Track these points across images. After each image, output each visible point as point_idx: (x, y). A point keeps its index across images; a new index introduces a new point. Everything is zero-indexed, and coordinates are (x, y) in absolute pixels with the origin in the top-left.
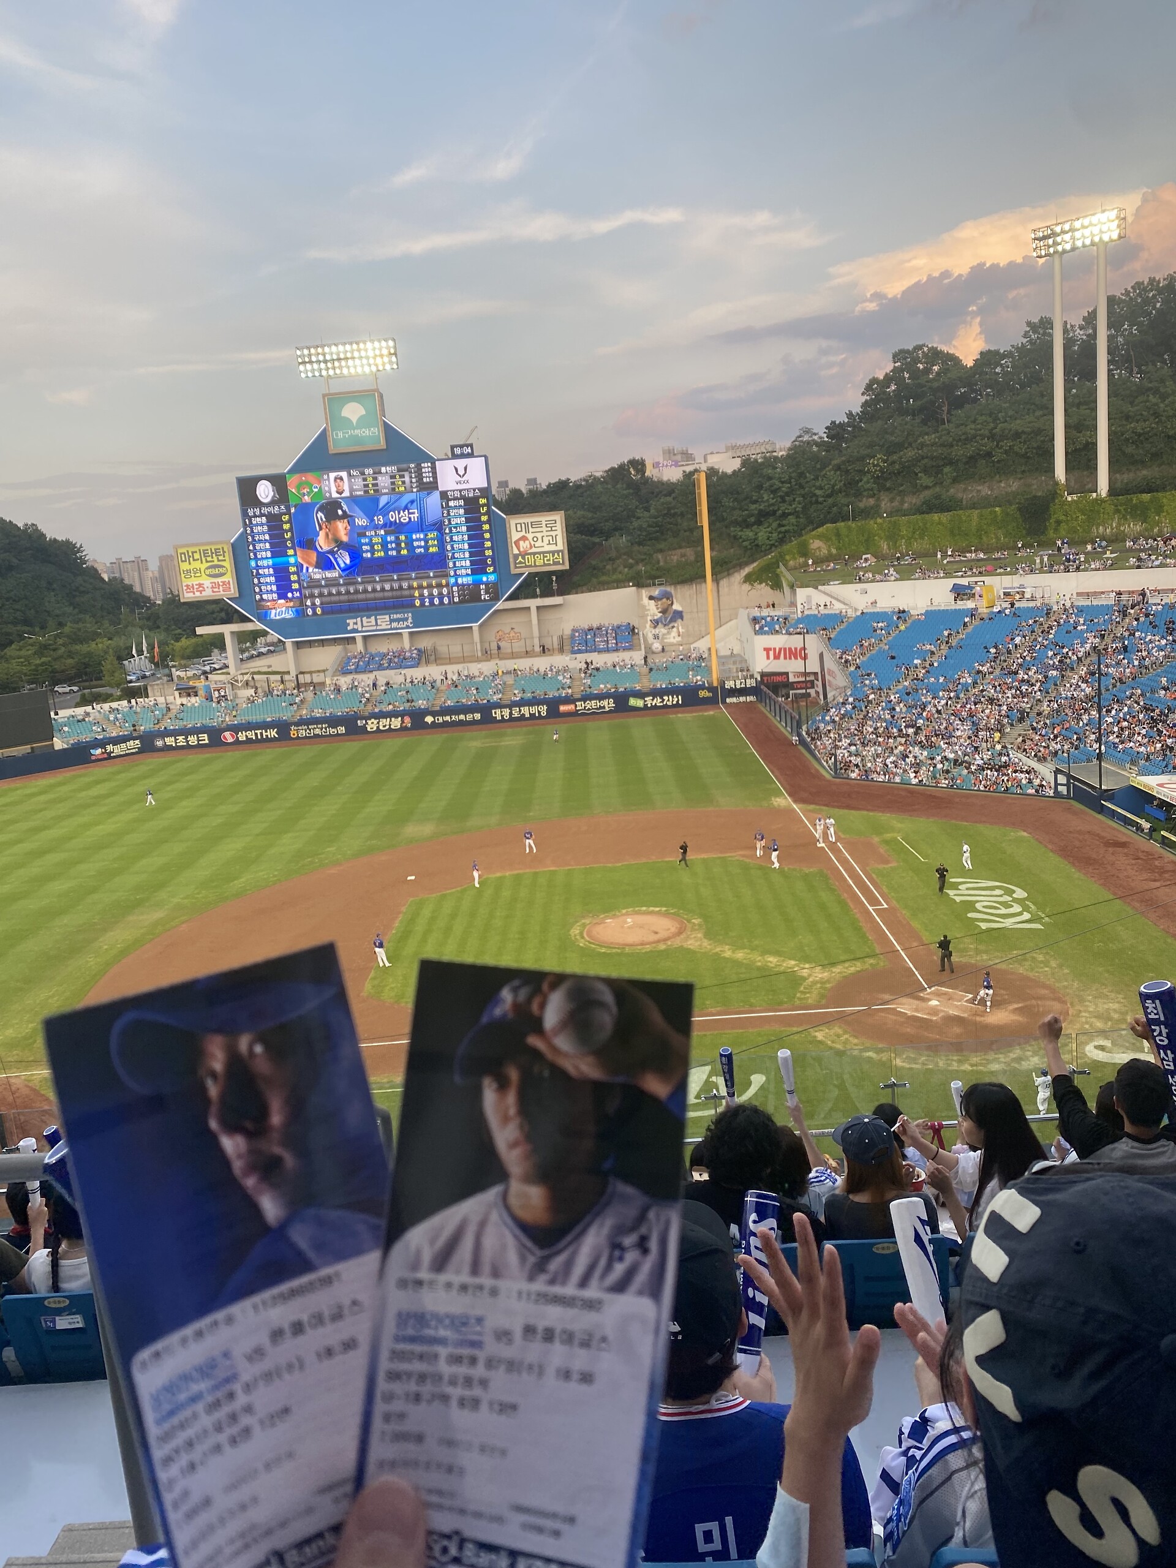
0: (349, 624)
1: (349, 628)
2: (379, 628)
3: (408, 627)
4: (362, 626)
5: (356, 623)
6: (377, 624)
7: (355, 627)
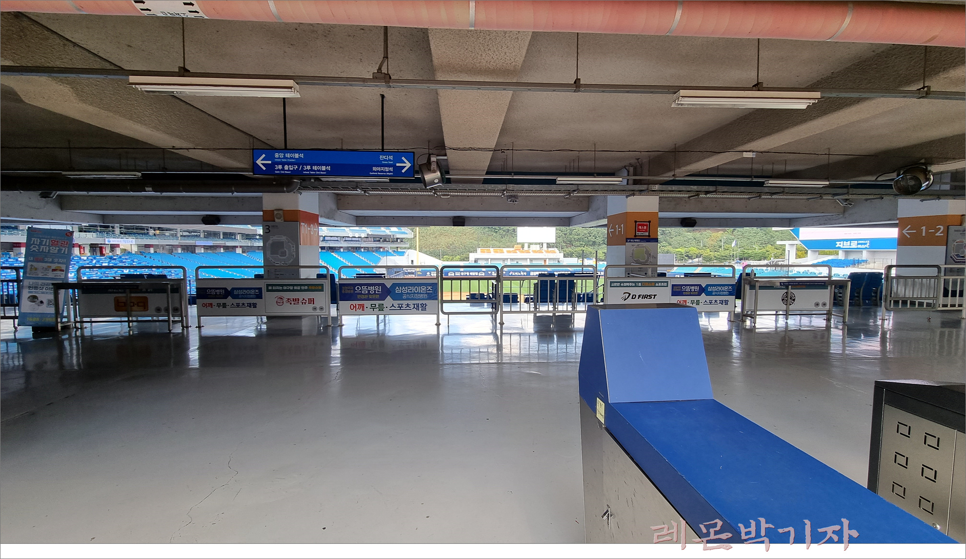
0: (837, 244)
1: (837, 246)
2: (851, 247)
3: (866, 248)
4: (843, 246)
5: (840, 244)
6: (850, 245)
7: (840, 246)
